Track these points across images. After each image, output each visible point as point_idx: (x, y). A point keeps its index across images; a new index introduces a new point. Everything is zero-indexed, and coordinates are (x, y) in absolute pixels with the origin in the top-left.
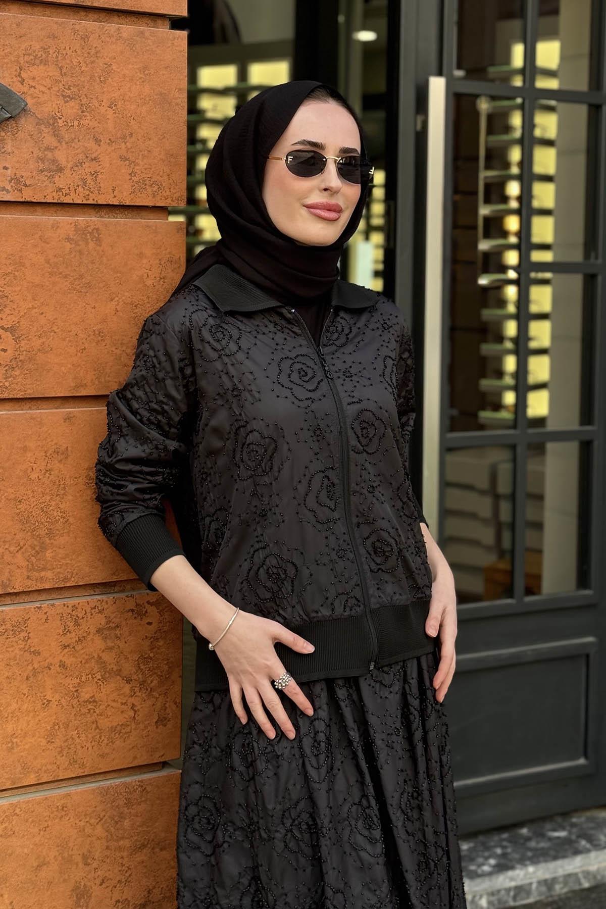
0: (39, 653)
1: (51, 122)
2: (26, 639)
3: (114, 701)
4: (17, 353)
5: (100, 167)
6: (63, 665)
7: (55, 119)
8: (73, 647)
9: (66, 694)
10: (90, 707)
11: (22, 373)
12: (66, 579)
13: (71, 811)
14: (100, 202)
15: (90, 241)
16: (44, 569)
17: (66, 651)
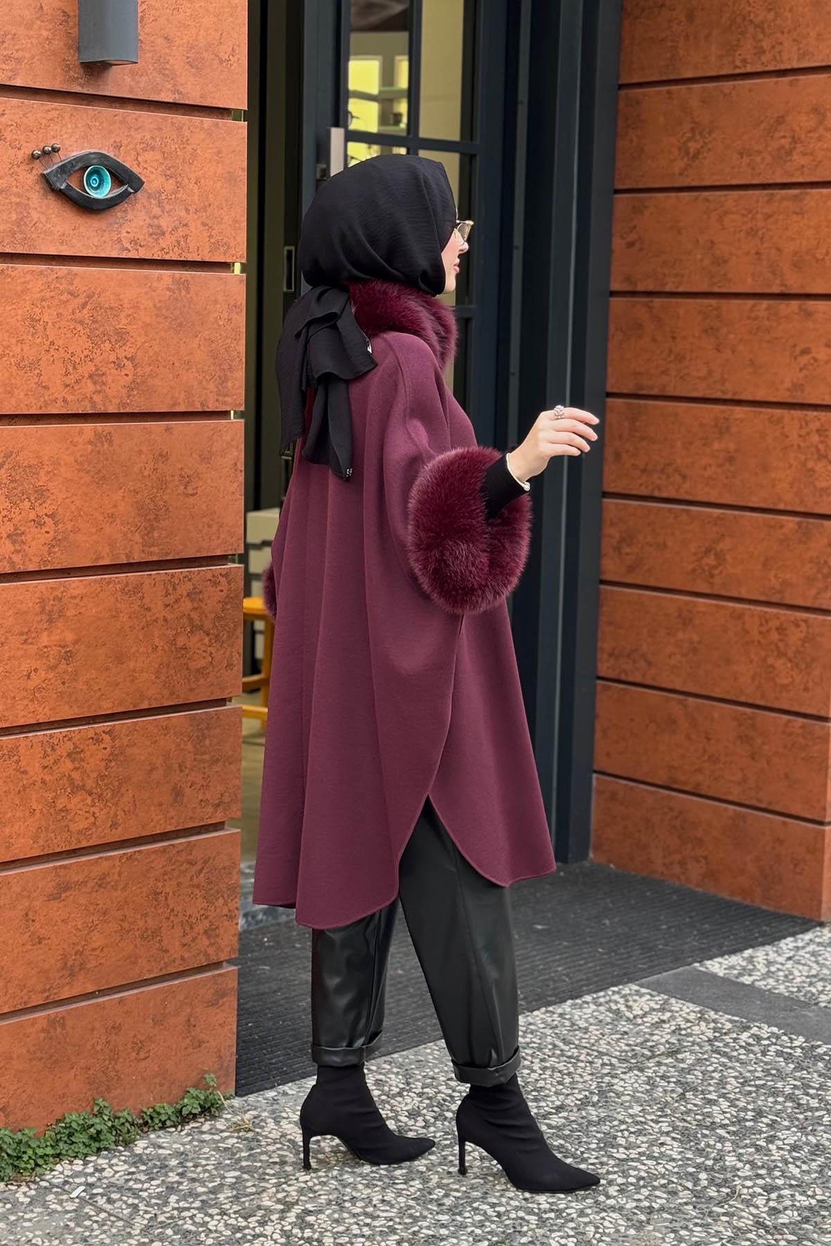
0: (150, 610)
1: (158, 195)
2: (142, 598)
3: (198, 649)
4: (135, 377)
6: (165, 620)
8: (172, 606)
9: (168, 642)
10: (183, 652)
16: (152, 545)
17: (167, 608)
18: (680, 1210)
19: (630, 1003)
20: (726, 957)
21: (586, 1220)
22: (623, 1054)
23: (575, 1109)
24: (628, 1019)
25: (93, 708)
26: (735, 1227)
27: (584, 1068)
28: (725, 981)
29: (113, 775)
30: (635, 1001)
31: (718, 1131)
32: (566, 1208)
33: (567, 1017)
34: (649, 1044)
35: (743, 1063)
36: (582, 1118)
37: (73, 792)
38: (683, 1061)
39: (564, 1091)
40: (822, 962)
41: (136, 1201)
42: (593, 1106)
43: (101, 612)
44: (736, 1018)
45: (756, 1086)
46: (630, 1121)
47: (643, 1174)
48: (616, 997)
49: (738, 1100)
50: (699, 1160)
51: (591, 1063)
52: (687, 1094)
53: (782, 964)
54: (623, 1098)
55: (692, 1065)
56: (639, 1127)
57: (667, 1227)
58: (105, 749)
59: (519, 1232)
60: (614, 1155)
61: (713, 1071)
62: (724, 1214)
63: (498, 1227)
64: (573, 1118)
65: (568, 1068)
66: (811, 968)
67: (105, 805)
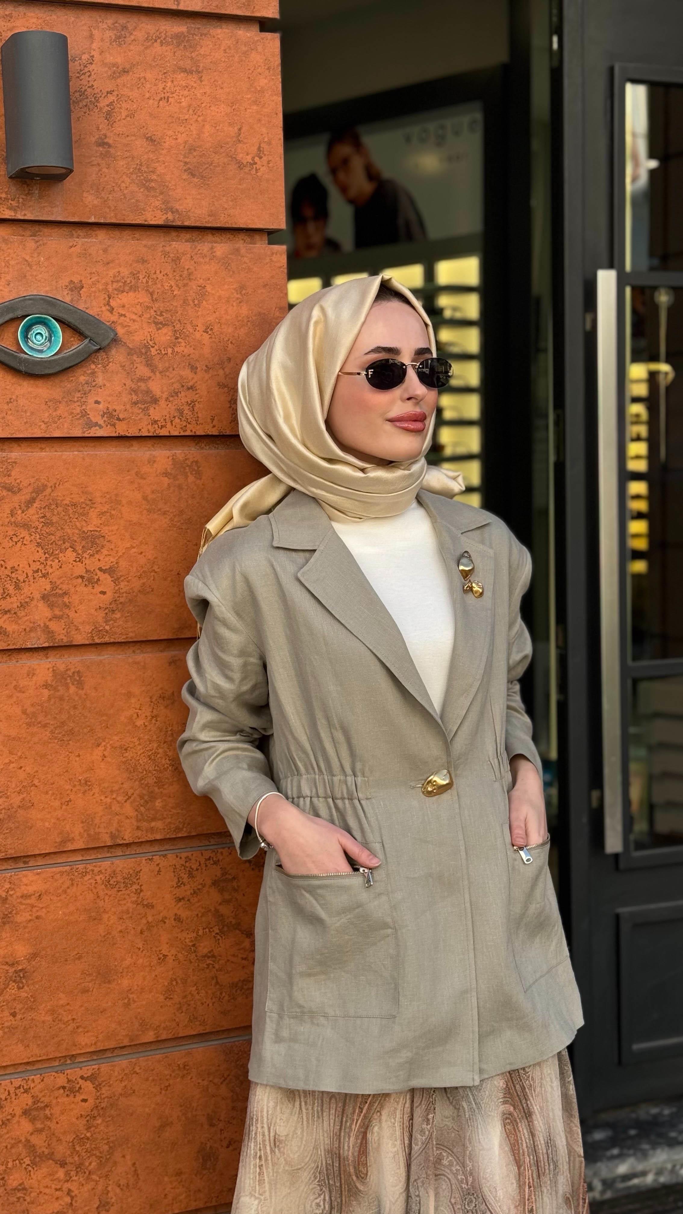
0: (153, 907)
1: (143, 351)
2: (139, 892)
3: (234, 955)
4: (117, 595)
5: (197, 396)
7: (147, 347)
8: (189, 900)
9: (183, 949)
10: (208, 962)
11: (122, 616)
13: (193, 1070)
14: (198, 433)
15: (189, 474)
16: (154, 819)
17: (181, 904)
29: (100, 1136)
37: (34, 1163)
43: (71, 914)
58: (84, 1101)
67: (88, 1179)
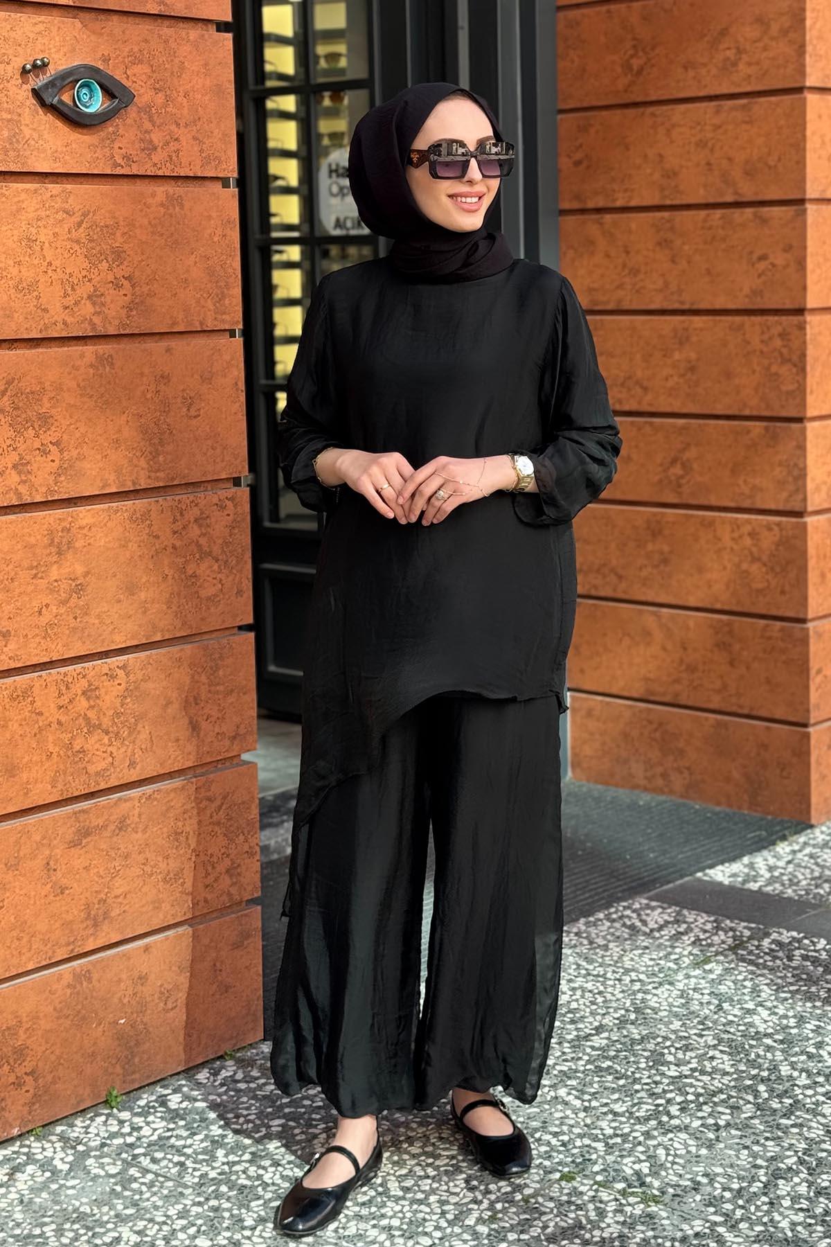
0: (159, 538)
1: (148, 110)
4: (133, 297)
5: (180, 146)
6: (174, 547)
7: (150, 108)
8: (180, 533)
9: (177, 570)
10: (193, 580)
11: (137, 313)
12: (173, 479)
13: (185, 662)
14: (180, 175)
15: (176, 206)
16: (158, 471)
17: (176, 536)
18: (747, 1126)
19: (644, 917)
20: (727, 865)
21: (655, 1142)
22: (650, 969)
23: (615, 1030)
24: (645, 934)
25: (105, 644)
26: (807, 1139)
27: (614, 986)
28: (731, 889)
29: (129, 712)
30: (647, 915)
31: (764, 1040)
32: (631, 1132)
33: (584, 935)
34: (673, 957)
35: (771, 970)
36: (625, 1037)
37: (89, 732)
38: (711, 971)
39: (599, 1011)
40: (822, 863)
41: (182, 1159)
42: (632, 1023)
43: (110, 542)
44: (753, 925)
45: (790, 992)
46: (673, 1037)
47: (702, 1091)
48: (628, 912)
49: (775, 1007)
50: (754, 1072)
51: (620, 980)
52: (724, 1005)
53: (785, 869)
54: (660, 1013)
55: (720, 975)
56: (684, 1042)
57: (739, 1144)
58: (119, 684)
59: (589, 1160)
60: (667, 1073)
61: (744, 980)
62: (792, 1126)
63: (566, 1157)
64: (615, 1038)
65: (597, 988)
66: (812, 871)
67: (122, 743)
